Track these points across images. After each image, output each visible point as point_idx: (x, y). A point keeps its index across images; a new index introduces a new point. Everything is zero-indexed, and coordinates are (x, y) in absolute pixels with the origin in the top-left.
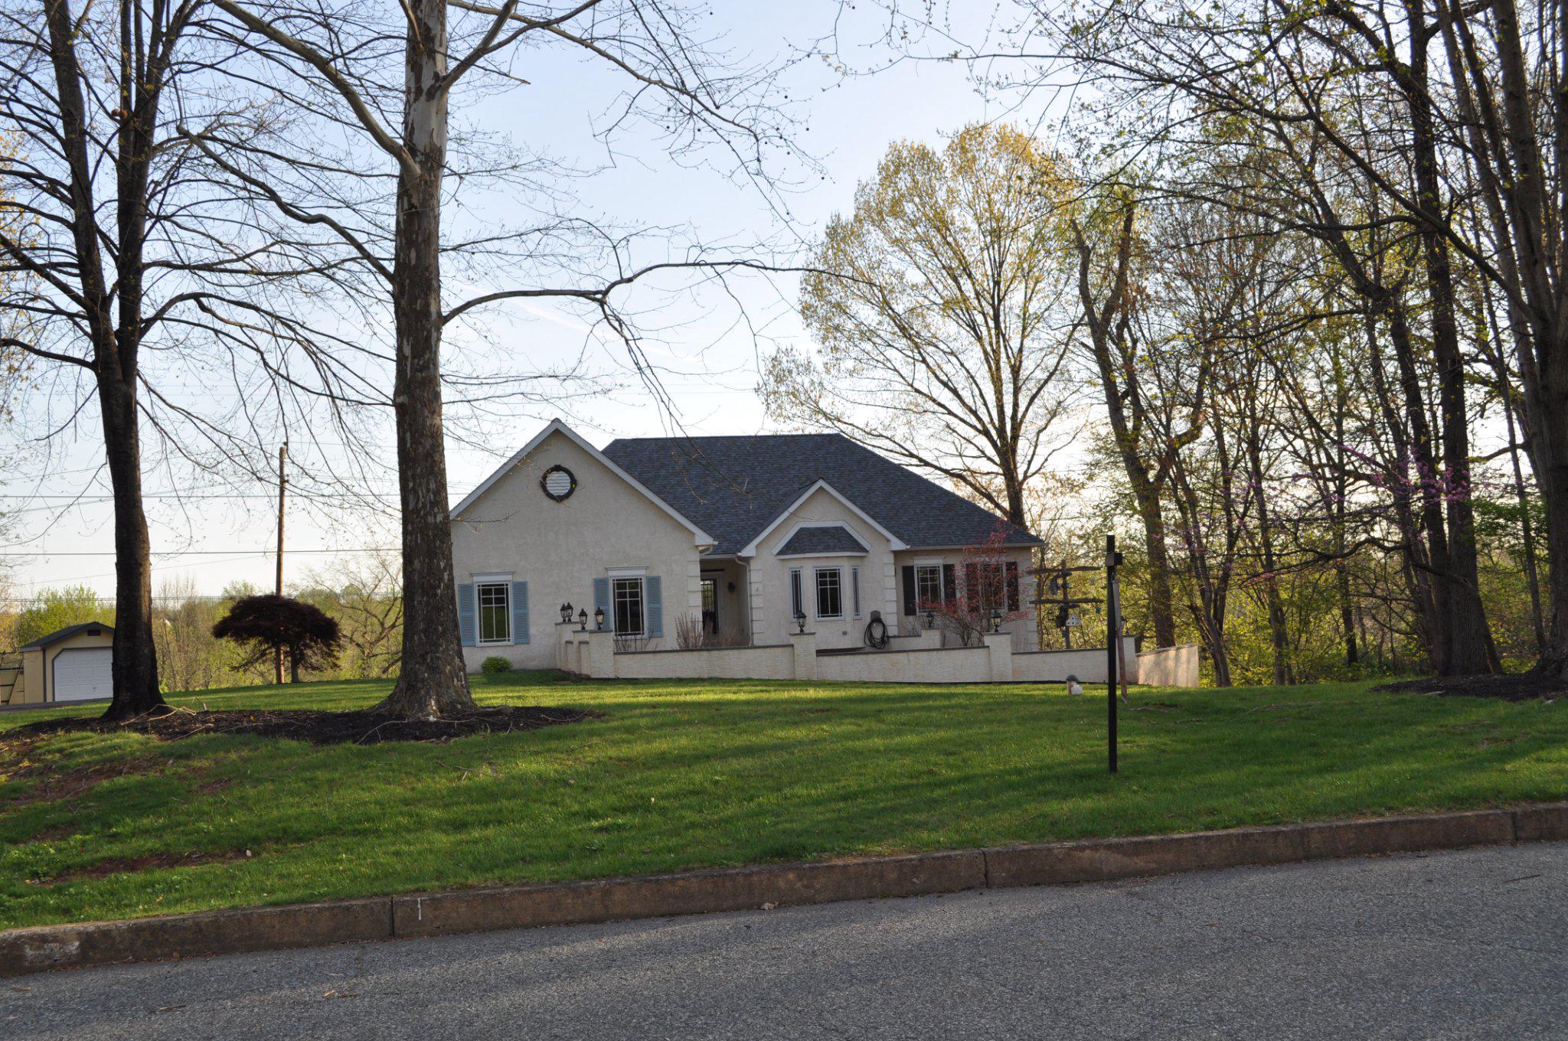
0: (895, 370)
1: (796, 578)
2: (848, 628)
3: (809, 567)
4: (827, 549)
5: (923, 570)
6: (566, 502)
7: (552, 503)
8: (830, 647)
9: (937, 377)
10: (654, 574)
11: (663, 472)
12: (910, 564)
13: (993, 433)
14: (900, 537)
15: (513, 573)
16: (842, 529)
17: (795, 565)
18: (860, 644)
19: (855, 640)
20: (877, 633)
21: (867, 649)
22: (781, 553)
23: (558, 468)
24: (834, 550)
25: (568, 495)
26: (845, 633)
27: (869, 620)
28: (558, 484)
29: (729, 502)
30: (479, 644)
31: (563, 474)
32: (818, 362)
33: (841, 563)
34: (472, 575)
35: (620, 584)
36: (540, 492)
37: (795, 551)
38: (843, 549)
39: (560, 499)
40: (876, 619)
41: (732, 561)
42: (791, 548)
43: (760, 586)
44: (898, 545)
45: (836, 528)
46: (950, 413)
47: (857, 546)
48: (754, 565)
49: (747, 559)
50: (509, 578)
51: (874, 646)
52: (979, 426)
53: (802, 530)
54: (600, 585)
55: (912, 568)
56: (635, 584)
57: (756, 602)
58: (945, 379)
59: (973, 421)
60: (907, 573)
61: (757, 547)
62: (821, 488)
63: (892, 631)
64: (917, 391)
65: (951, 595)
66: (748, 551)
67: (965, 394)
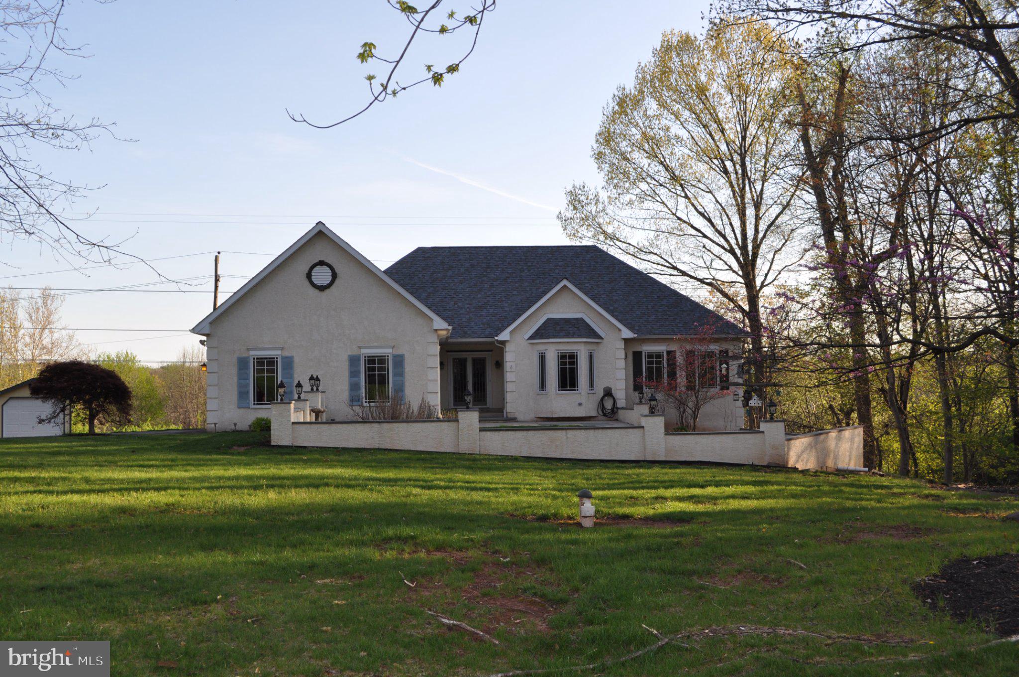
0: (663, 203)
1: (542, 358)
2: (583, 401)
3: (552, 350)
4: (567, 336)
5: (650, 356)
6: (327, 291)
7: (316, 292)
8: (568, 415)
9: (696, 209)
10: (399, 352)
11: (450, 273)
12: (638, 349)
13: (738, 252)
14: (631, 328)
15: (282, 349)
16: (581, 319)
17: (541, 348)
18: (593, 413)
19: (589, 408)
20: (608, 404)
21: (600, 417)
22: (531, 338)
23: (321, 263)
24: (573, 337)
25: (329, 286)
26: (580, 404)
27: (602, 394)
28: (322, 276)
29: (497, 297)
30: (252, 406)
31: (325, 268)
32: (604, 196)
33: (580, 347)
34: (248, 350)
35: (371, 360)
36: (307, 283)
37: (541, 337)
38: (580, 336)
39: (322, 288)
40: (608, 393)
41: (492, 343)
42: (539, 334)
43: (513, 364)
44: (627, 334)
45: (577, 319)
46: (705, 236)
47: (592, 333)
48: (508, 348)
49: (503, 343)
50: (279, 352)
51: (605, 415)
52: (726, 246)
53: (549, 320)
54: (353, 360)
55: (640, 353)
56: (382, 360)
57: (509, 377)
58: (702, 210)
59: (722, 241)
60: (637, 356)
61: (511, 332)
62: (565, 286)
63: (621, 403)
64: (679, 219)
65: (672, 375)
66: (504, 336)
67: (717, 222)
